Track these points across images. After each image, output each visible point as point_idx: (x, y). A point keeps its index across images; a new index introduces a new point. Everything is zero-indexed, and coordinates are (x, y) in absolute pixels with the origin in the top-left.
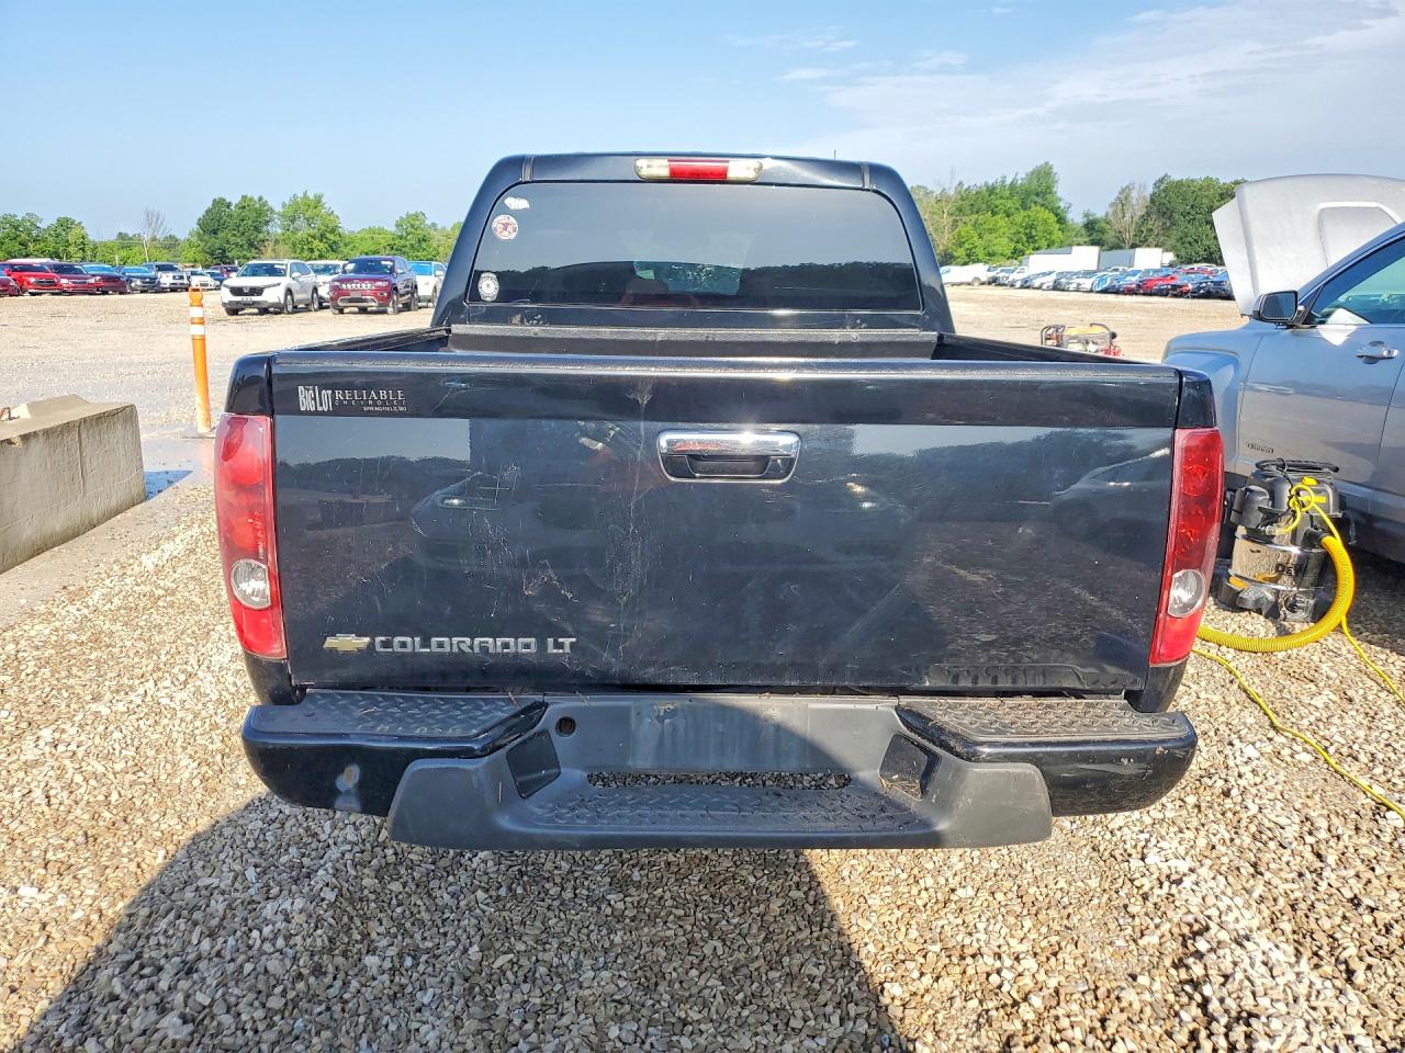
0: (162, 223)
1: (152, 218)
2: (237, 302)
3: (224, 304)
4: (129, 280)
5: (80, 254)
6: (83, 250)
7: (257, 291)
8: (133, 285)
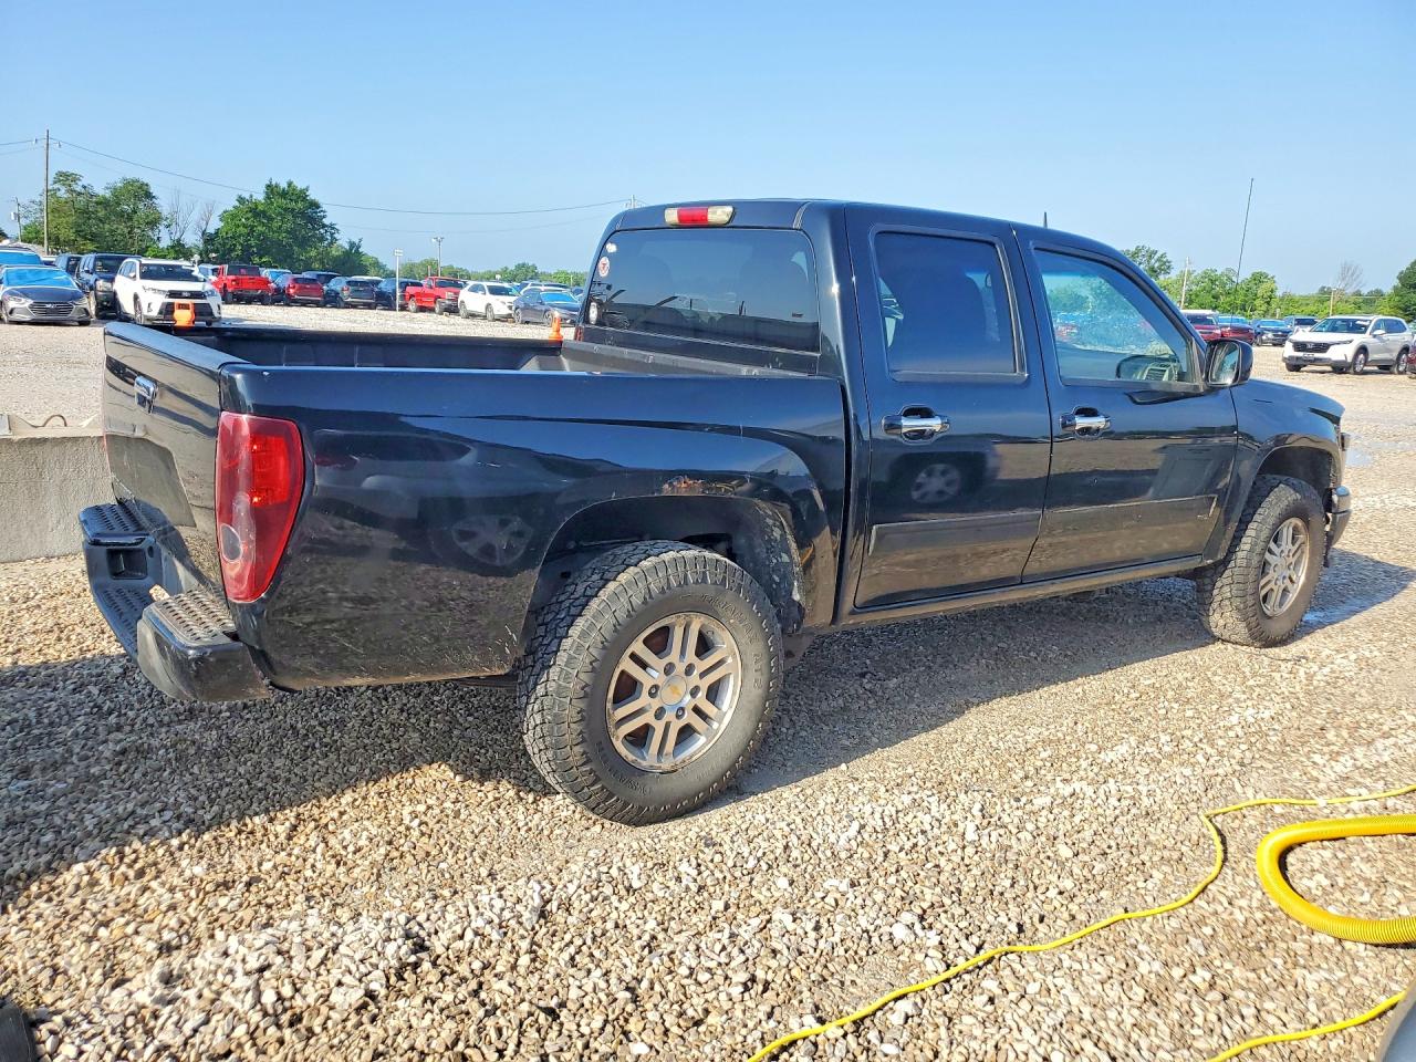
0: (1358, 276)
1: (1348, 271)
2: (1298, 358)
3: (1284, 359)
4: (1260, 334)
5: (1264, 308)
6: (1268, 303)
7: (1323, 347)
8: (1264, 337)
